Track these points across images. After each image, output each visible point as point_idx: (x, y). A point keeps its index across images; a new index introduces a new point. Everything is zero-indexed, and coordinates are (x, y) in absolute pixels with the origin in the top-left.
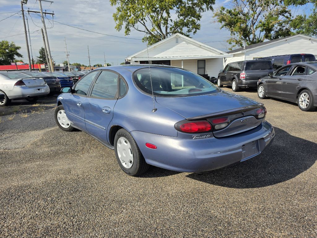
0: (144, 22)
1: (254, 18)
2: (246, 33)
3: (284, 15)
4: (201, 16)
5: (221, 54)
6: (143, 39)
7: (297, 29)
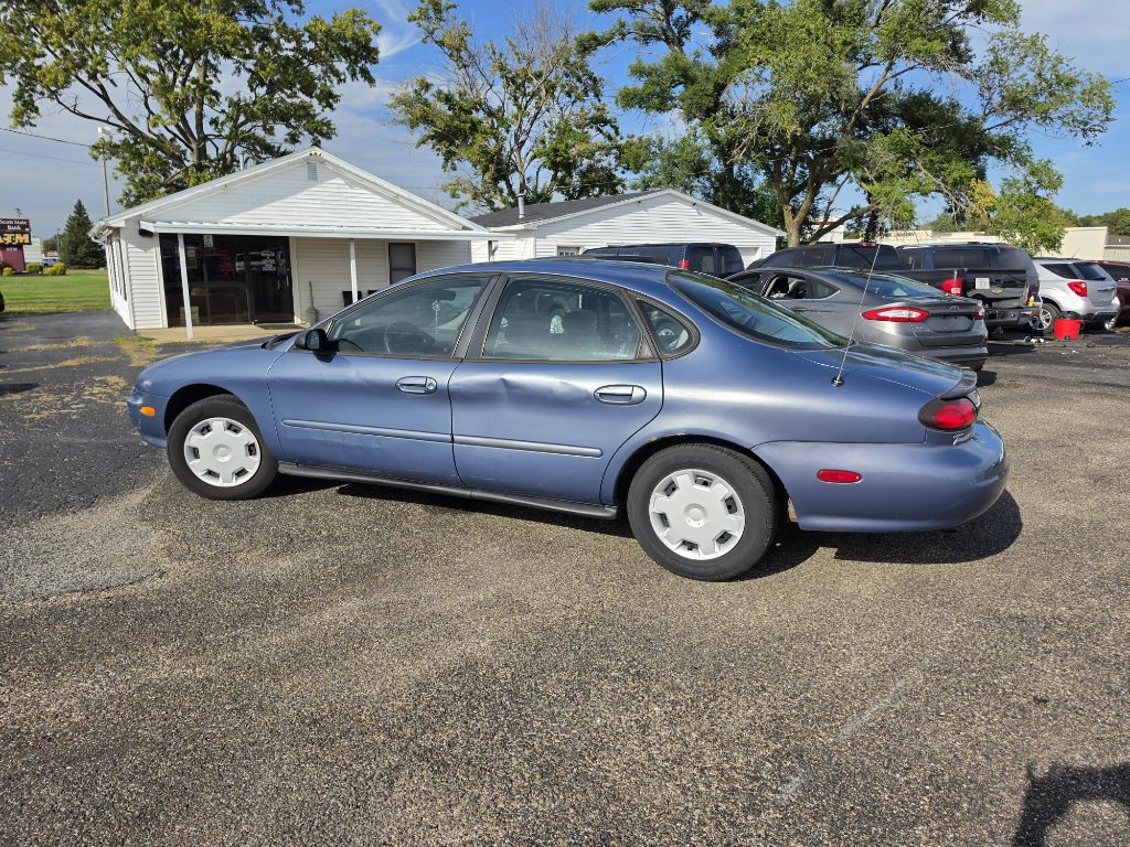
0: (101, 87)
1: (520, 127)
2: (498, 168)
3: (601, 131)
4: (336, 96)
5: (465, 228)
6: (95, 147)
7: (642, 173)
